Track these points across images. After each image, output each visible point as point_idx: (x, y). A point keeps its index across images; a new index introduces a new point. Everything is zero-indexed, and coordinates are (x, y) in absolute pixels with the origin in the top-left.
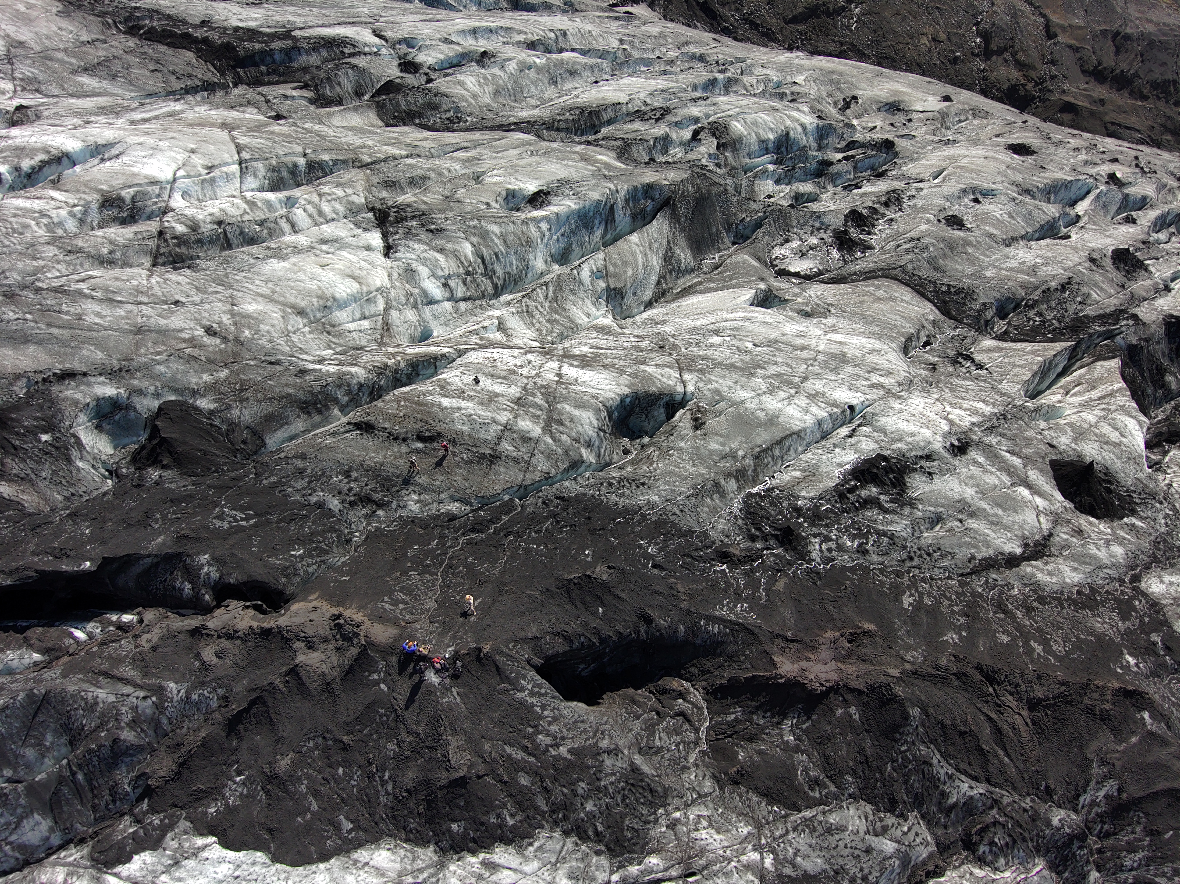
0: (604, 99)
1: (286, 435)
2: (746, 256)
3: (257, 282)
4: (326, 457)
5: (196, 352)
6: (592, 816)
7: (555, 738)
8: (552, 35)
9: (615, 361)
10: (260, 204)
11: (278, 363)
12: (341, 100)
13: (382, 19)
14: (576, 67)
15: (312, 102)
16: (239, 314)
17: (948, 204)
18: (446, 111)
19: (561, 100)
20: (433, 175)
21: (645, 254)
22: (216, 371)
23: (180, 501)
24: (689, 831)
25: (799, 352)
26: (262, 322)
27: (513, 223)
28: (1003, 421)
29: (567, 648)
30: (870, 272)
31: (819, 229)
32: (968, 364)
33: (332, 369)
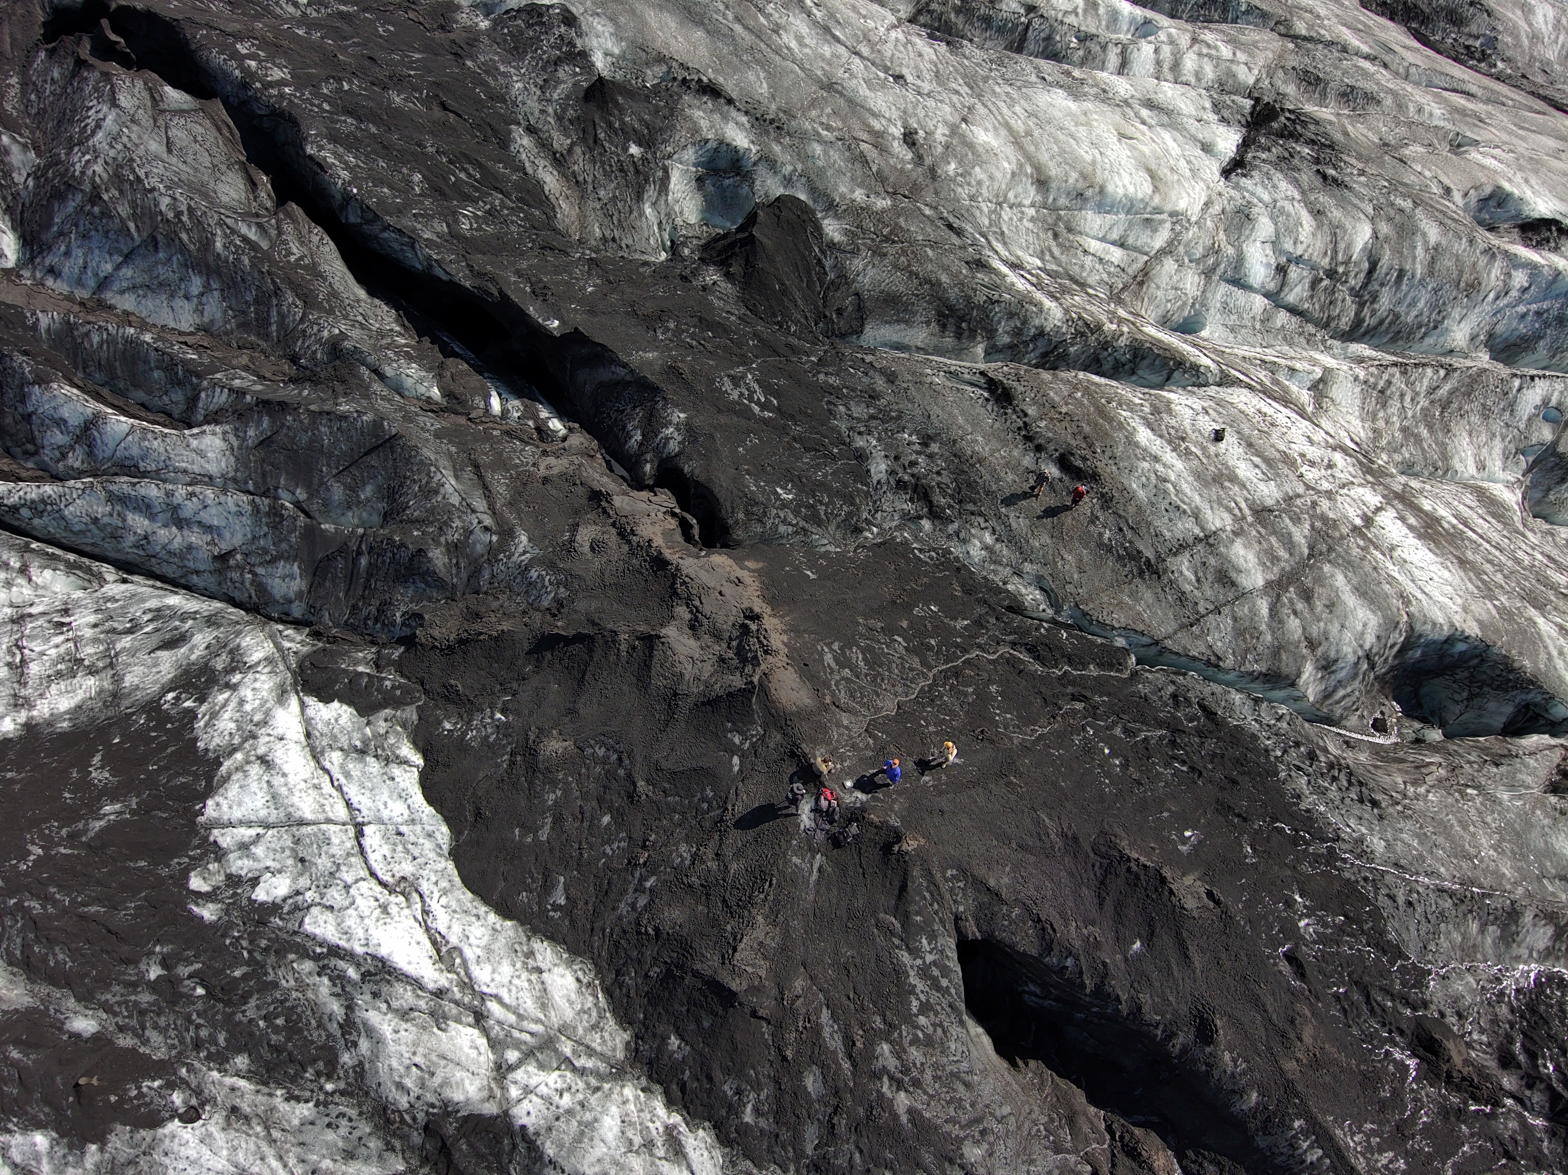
1: (896, 338)
3: (1017, 109)
5: (872, 154)
7: (905, 1070)
9: (1488, 567)
11: (959, 232)
16: (963, 136)
18: (1470, 35)
22: (877, 194)
23: (710, 326)
26: (982, 164)
33: (1021, 285)
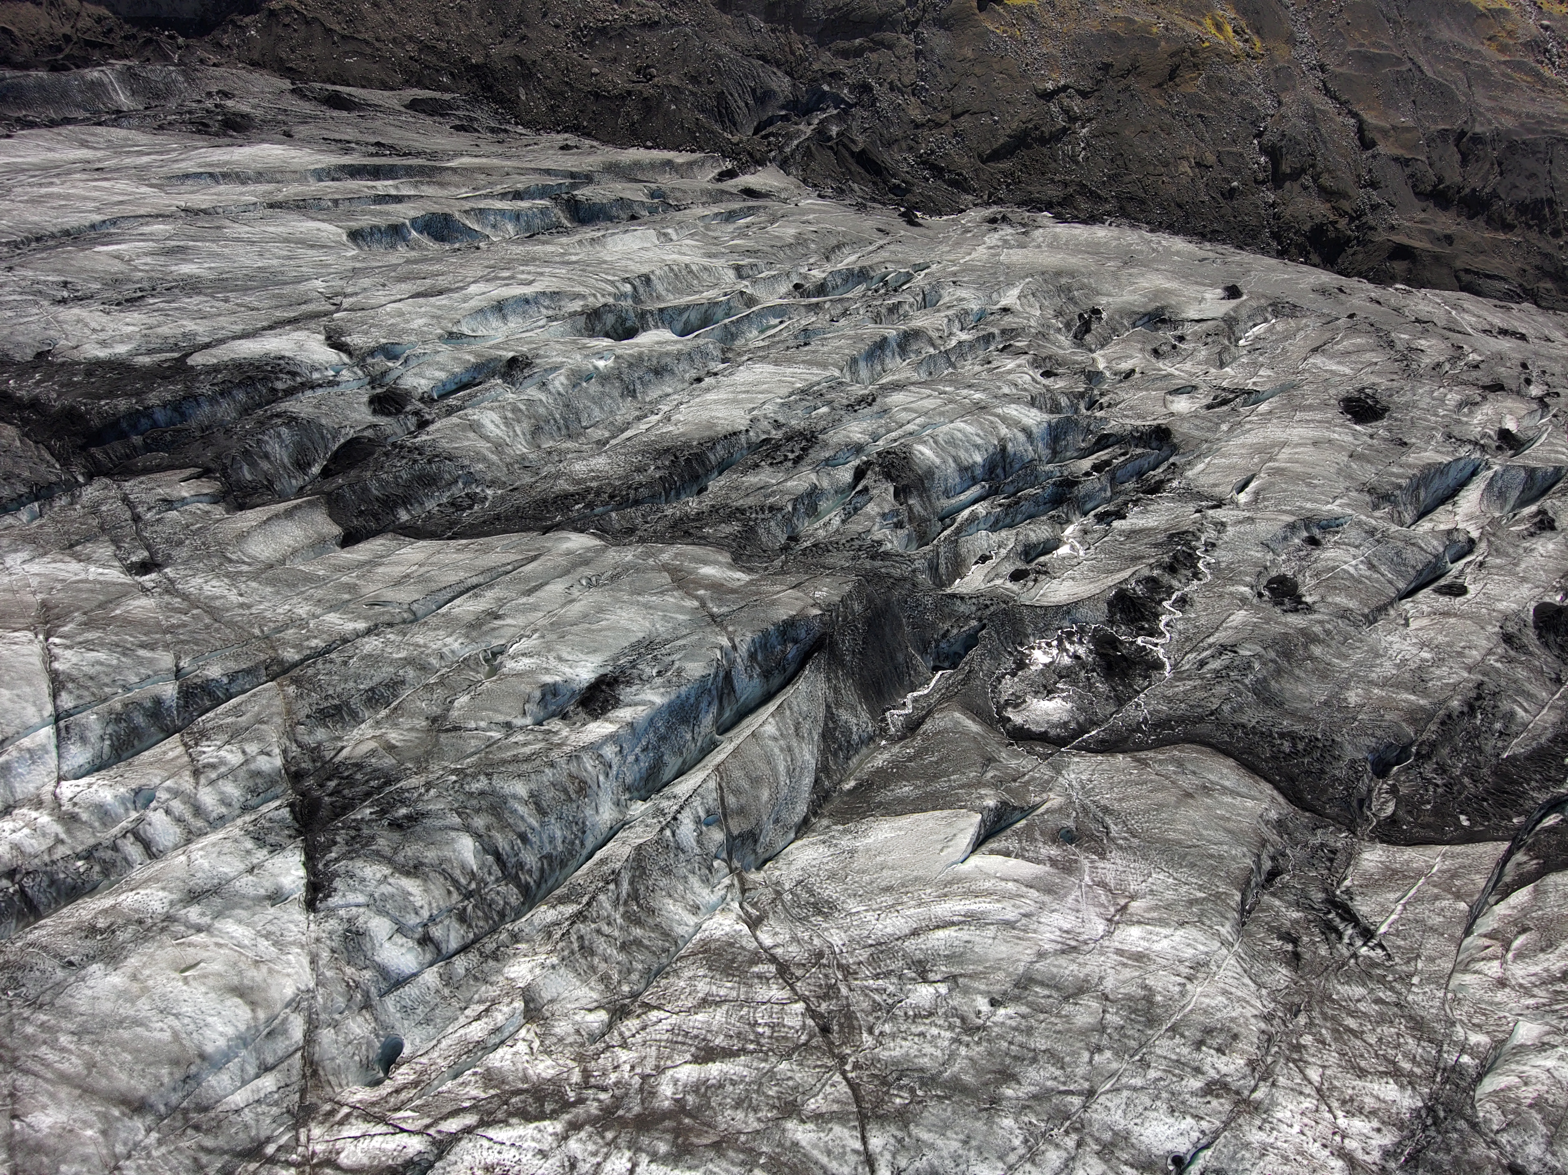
0: (711, 425)
2: (957, 715)
8: (628, 288)
10: (84, 816)
12: (271, 483)
13: (347, 302)
14: (663, 362)
15: (215, 500)
17: (1270, 556)
19: (643, 427)
20: (411, 673)
21: (790, 749)
27: (552, 765)
30: (1163, 725)
32: (1350, 931)
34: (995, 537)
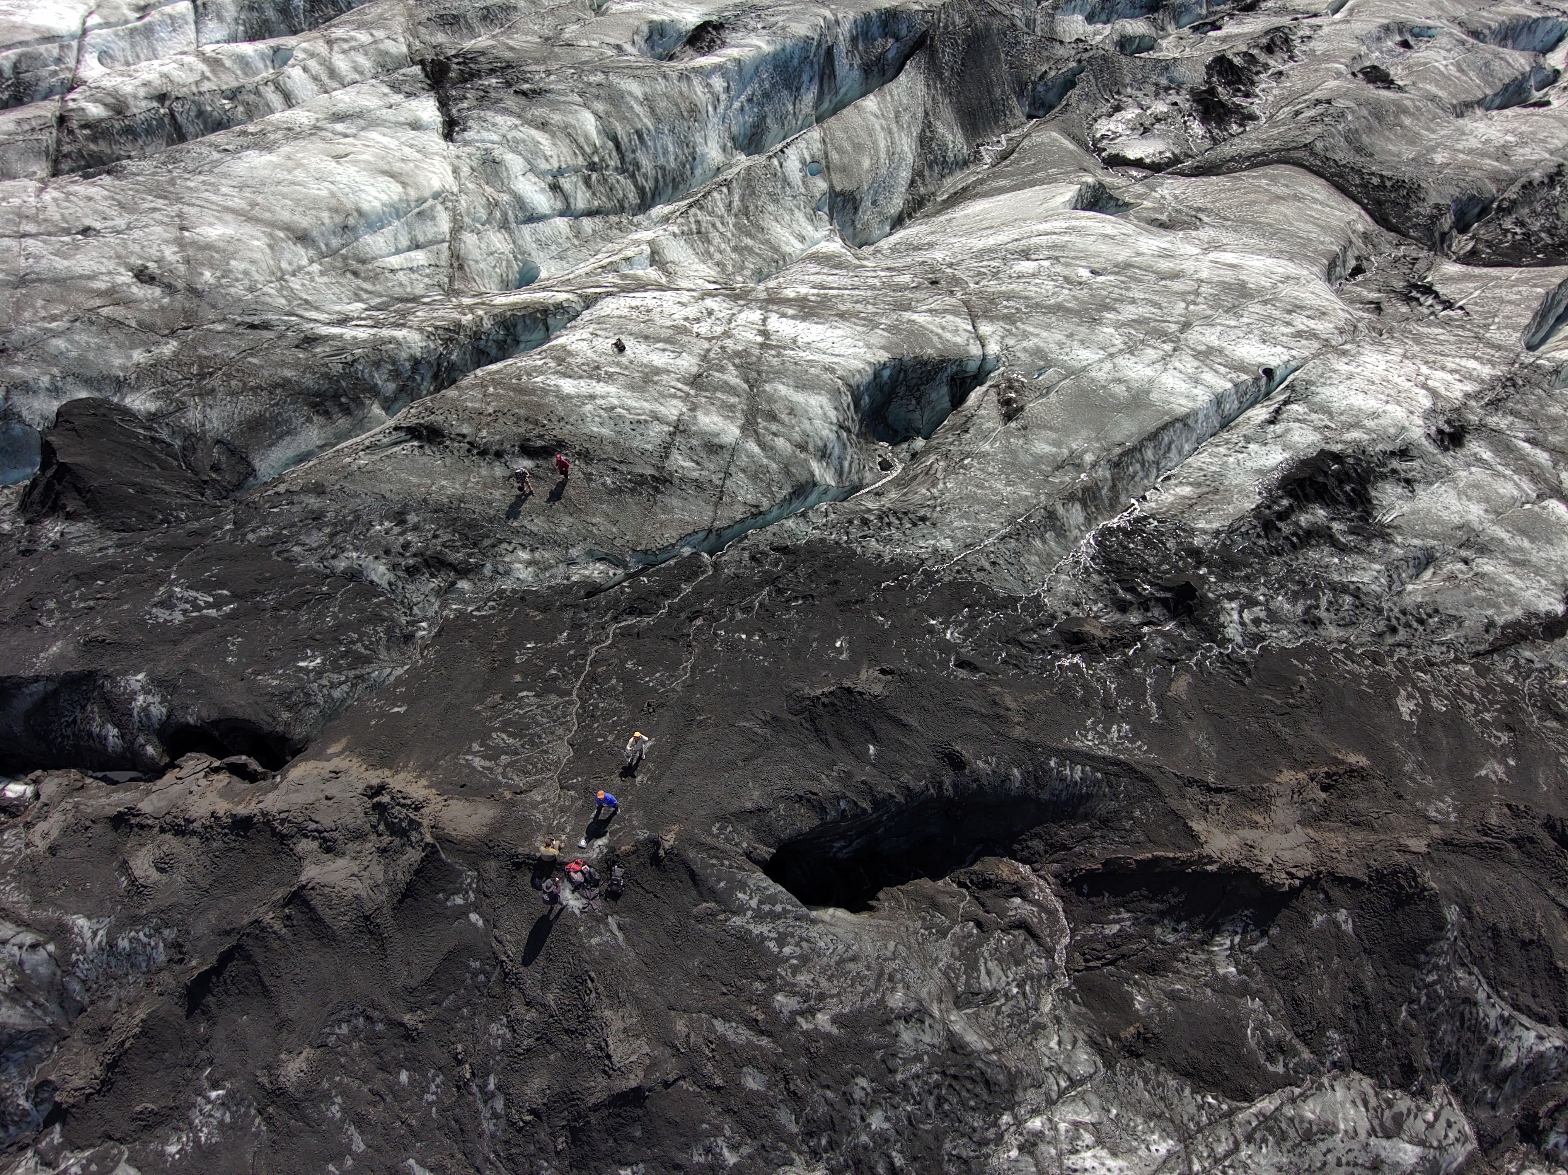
1: (291, 453)
2: (1054, 134)
4: (359, 489)
5: (119, 313)
6: (881, 1139)
7: (806, 997)
9: (859, 307)
10: (228, 63)
11: (266, 326)
16: (194, 244)
17: (1363, 49)
21: (890, 132)
22: (157, 343)
23: (93, 575)
24: (1060, 1155)
25: (1168, 283)
26: (233, 255)
27: (665, 77)
28: (1511, 390)
29: (816, 822)
30: (1256, 155)
31: (1167, 89)
32: (1430, 301)
33: (363, 334)
34: (1090, 28)
